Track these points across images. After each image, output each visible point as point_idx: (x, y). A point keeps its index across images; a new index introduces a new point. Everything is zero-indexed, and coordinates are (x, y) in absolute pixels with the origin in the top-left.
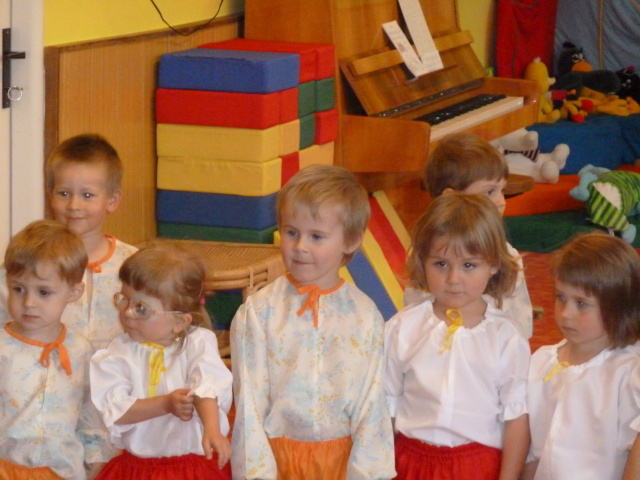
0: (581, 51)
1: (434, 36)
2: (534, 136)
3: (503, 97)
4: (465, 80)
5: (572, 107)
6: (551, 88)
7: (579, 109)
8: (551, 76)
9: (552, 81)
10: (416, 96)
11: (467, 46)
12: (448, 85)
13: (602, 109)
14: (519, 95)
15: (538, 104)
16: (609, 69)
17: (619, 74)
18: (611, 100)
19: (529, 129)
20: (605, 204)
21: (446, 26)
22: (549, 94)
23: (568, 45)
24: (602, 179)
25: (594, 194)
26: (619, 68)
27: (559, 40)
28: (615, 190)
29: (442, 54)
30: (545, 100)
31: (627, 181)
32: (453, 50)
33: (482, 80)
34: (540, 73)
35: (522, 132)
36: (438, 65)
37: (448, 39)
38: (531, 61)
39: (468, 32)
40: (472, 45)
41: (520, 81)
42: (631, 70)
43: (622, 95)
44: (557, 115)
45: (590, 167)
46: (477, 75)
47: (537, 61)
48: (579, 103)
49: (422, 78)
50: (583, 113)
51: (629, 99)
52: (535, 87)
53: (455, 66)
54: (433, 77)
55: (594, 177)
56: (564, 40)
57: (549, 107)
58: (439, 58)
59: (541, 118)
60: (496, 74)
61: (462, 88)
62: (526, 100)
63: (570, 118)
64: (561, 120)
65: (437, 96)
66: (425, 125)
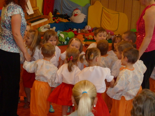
0: (58, 11)
1: (32, 8)
2: (49, 25)
3: (44, 19)
4: (37, 16)
5: (56, 20)
6: (53, 17)
7: (57, 21)
8: (53, 15)
9: (53, 16)
10: (29, 18)
11: (38, 10)
12: (35, 16)
13: (61, 21)
14: (47, 18)
15: (50, 20)
16: (63, 14)
17: (65, 15)
18: (63, 19)
19: (49, 24)
20: (61, 37)
21: (35, 6)
22: (52, 18)
23: (56, 10)
24: (61, 33)
25: (59, 36)
26: (65, 14)
27: (54, 9)
28: (63, 35)
29: (34, 11)
30: (51, 19)
31: (65, 33)
32: (36, 10)
33: (41, 16)
34: (51, 14)
35: (48, 25)
36: (33, 13)
37: (35, 8)
38: (49, 12)
39: (38, 7)
40: (39, 9)
41: (47, 16)
42: (67, 14)
43: (65, 19)
44: (53, 22)
45: (59, 31)
46: (40, 15)
47: (50, 12)
48: (57, 20)
49: (30, 15)
50: (58, 22)
51: (66, 19)
52: (50, 17)
53: (36, 13)
54: (32, 15)
55: (59, 33)
56: (55, 9)
57: (52, 20)
58: (33, 12)
59: (51, 22)
60: (43, 14)
61: (37, 17)
62: (48, 19)
63: (56, 22)
64: (54, 23)
65: (33, 18)
66: (30, 23)
